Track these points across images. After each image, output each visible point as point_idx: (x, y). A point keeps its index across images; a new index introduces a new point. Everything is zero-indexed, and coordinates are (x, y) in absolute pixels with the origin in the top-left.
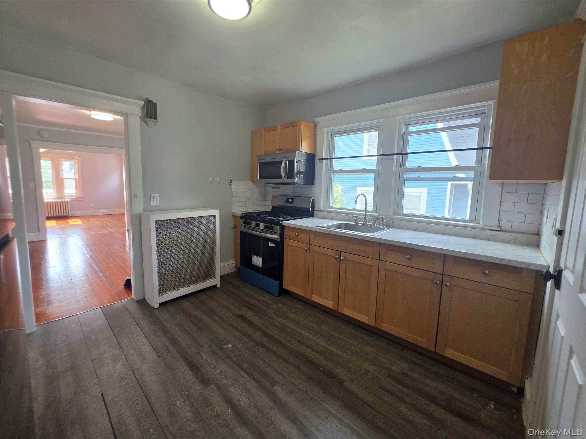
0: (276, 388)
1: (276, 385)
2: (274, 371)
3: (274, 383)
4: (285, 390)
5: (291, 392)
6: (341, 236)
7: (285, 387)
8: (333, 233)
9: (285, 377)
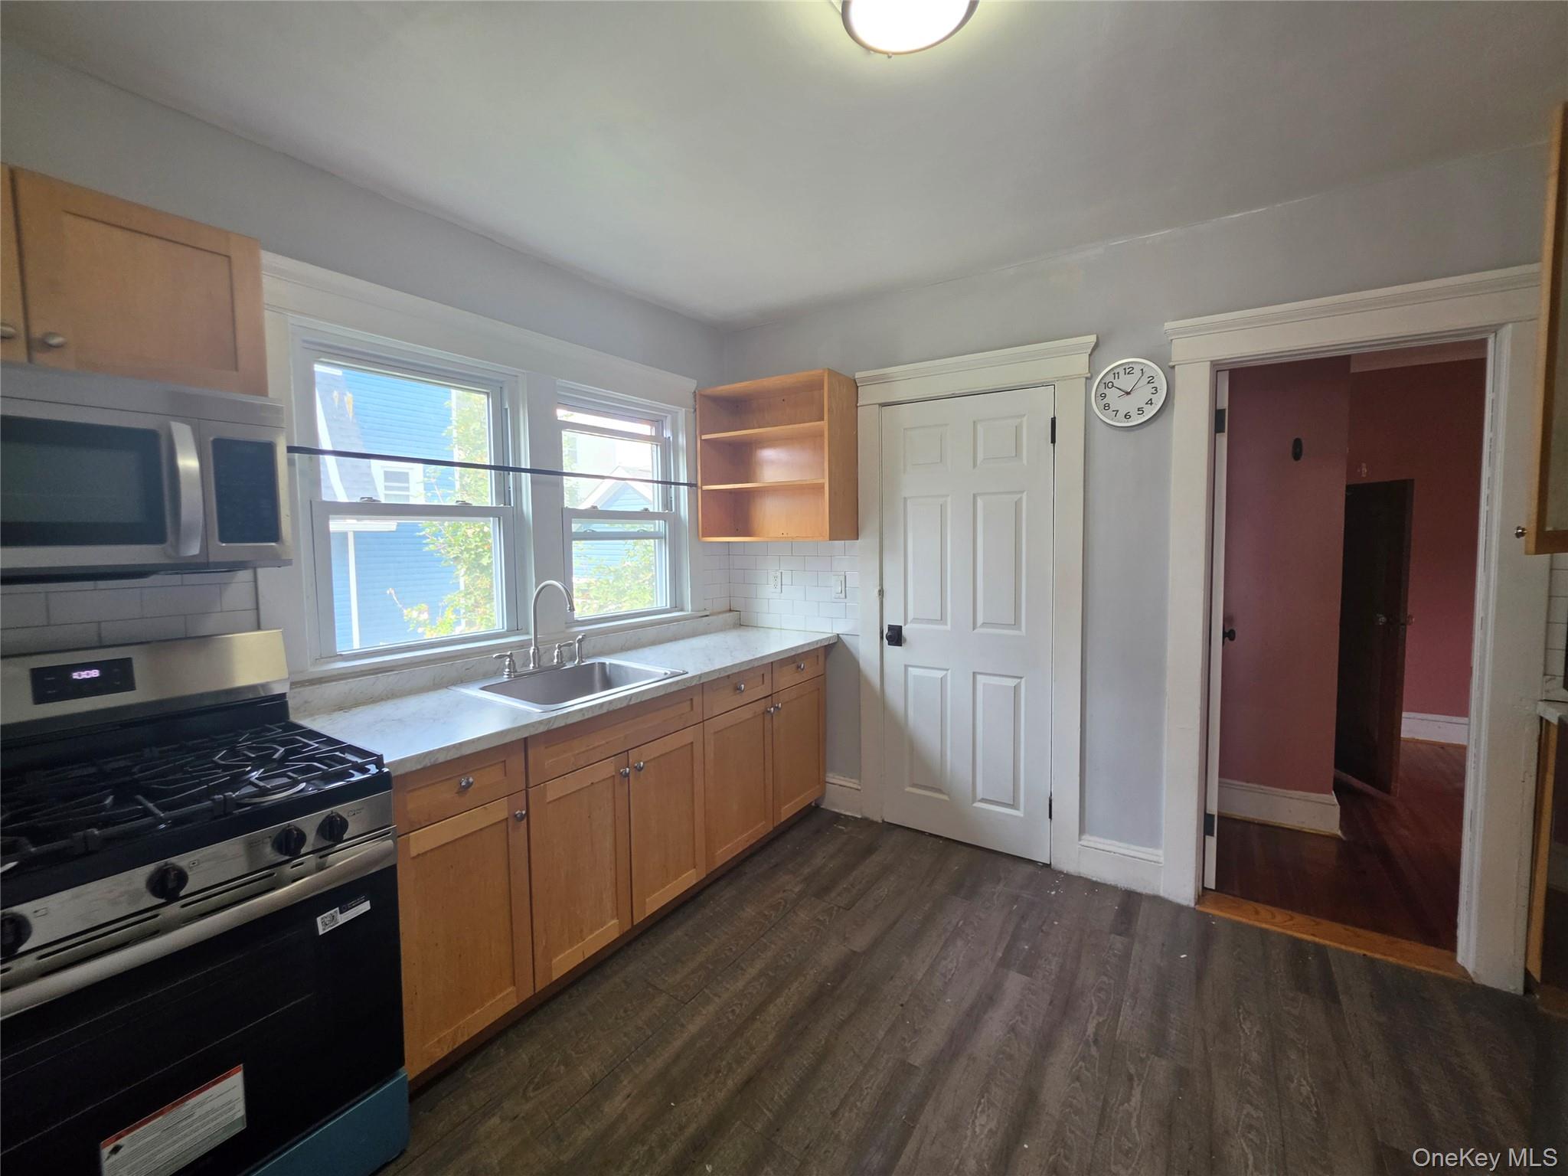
0: (918, 1058)
1: (909, 1064)
2: (867, 1078)
3: (906, 1069)
4: (916, 1042)
5: (915, 1032)
6: (641, 702)
7: (908, 1045)
8: (619, 706)
9: (878, 1049)
